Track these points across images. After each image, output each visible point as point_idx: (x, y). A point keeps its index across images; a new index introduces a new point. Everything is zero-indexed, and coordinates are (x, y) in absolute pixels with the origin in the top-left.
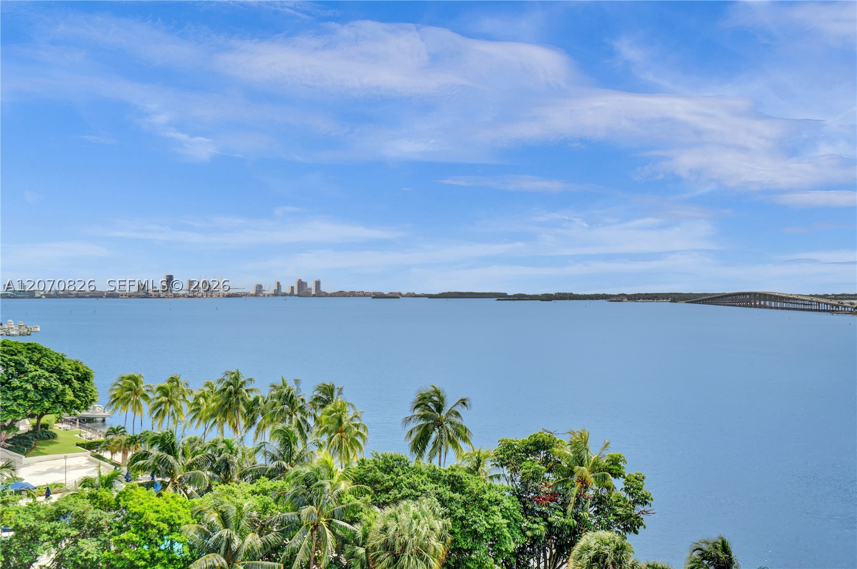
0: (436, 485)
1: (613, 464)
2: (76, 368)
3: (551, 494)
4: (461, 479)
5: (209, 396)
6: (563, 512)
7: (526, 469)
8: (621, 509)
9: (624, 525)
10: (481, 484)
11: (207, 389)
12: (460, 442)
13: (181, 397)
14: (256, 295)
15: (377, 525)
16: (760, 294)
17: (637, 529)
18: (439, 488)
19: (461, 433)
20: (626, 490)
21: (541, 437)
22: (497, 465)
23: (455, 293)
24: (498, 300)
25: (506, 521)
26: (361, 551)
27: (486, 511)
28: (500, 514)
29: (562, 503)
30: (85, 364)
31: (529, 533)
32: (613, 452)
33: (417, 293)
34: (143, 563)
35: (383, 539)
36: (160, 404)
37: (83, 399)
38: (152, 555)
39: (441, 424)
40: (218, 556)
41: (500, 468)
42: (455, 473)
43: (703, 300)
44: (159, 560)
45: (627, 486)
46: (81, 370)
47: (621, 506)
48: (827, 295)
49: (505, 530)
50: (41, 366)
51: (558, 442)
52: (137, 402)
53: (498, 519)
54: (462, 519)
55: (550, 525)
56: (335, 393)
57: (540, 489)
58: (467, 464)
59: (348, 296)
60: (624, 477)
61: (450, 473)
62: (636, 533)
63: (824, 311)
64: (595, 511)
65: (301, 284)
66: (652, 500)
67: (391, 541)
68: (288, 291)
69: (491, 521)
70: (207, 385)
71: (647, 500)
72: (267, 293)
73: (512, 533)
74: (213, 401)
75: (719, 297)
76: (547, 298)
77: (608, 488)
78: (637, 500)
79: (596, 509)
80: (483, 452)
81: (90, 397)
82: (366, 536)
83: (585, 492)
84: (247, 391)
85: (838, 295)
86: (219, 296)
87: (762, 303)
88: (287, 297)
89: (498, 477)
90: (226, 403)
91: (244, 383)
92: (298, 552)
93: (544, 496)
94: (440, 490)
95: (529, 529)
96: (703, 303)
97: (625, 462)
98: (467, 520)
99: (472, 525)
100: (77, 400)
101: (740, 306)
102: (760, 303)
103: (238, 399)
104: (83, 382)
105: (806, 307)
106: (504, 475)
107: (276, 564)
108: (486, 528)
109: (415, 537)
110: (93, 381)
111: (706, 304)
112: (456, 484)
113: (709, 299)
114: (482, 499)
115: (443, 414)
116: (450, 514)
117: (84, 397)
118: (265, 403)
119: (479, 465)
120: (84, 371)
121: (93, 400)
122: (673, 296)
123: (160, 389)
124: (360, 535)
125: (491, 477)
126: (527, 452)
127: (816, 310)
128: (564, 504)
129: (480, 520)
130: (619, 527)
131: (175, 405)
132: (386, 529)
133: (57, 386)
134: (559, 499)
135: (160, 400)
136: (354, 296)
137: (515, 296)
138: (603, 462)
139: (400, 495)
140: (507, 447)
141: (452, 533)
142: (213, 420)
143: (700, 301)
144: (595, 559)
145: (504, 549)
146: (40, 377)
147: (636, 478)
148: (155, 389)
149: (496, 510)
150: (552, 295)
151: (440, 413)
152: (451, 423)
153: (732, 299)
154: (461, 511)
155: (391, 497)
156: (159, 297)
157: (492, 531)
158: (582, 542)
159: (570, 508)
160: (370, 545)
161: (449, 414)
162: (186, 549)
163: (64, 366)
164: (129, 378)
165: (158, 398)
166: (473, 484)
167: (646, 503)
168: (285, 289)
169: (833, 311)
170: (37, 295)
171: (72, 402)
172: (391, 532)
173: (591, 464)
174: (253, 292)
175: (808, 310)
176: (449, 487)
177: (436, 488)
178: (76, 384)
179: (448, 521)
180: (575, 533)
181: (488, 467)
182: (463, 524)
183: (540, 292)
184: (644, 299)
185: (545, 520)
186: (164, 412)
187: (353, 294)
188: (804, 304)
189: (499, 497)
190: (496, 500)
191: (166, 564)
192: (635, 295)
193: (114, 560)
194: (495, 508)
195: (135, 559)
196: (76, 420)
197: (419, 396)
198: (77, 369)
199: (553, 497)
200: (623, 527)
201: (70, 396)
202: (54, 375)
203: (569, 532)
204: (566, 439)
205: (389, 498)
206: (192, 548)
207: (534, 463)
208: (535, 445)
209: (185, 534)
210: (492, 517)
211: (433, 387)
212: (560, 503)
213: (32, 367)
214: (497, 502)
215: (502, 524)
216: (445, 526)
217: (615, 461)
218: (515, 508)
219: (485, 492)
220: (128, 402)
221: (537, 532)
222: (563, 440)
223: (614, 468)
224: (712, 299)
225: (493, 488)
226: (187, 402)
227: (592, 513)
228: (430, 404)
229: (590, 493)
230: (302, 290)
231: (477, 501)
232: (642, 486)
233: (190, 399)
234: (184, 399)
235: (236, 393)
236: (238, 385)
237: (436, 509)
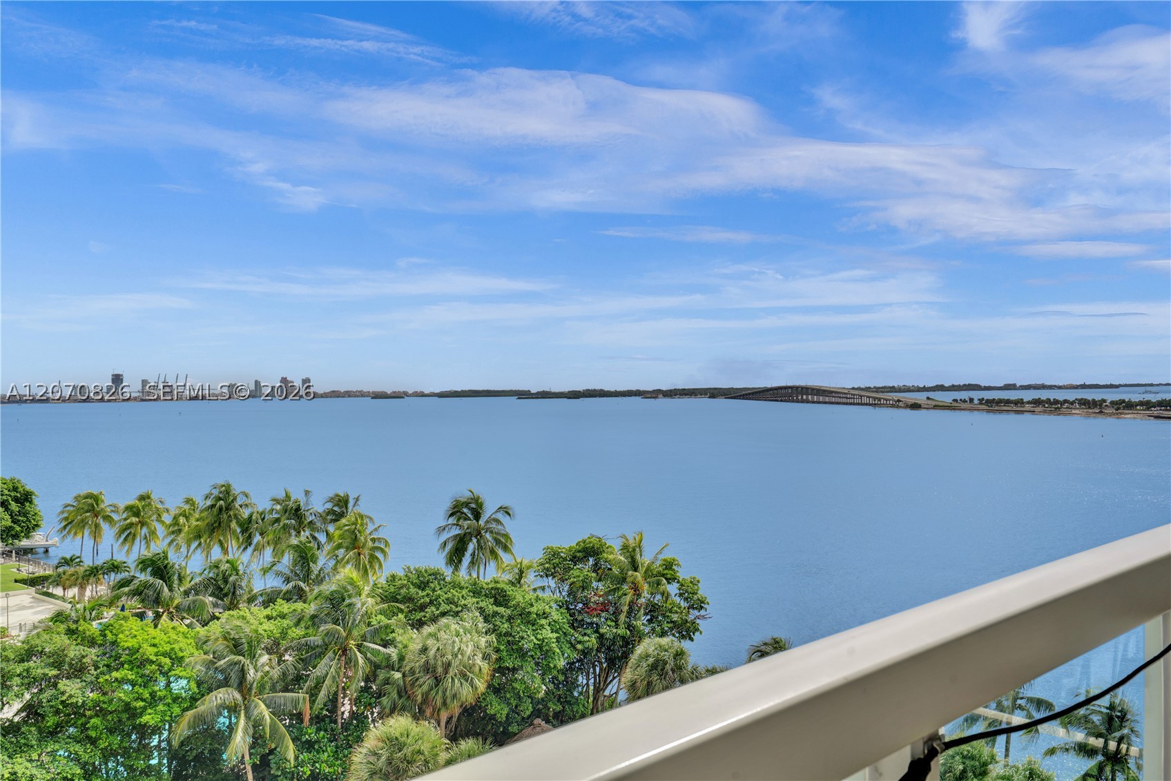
0: (478, 600)
1: (666, 569)
2: (13, 487)
3: (602, 604)
4: (505, 592)
5: (190, 514)
6: (615, 622)
7: (575, 577)
8: (676, 615)
9: (679, 633)
10: (527, 597)
11: (187, 507)
12: (500, 552)
13: (155, 518)
15: (415, 646)
17: (692, 636)
18: (480, 603)
19: (503, 543)
20: (681, 595)
21: (590, 543)
22: (541, 576)
25: (555, 635)
26: (398, 675)
27: (533, 625)
28: (549, 628)
29: (614, 613)
30: (23, 481)
31: (579, 647)
32: (667, 555)
34: (142, 704)
35: (423, 660)
36: (131, 525)
37: (23, 524)
38: (153, 695)
39: (479, 533)
40: (230, 690)
41: (545, 578)
42: (498, 586)
44: (161, 699)
45: (681, 591)
46: (21, 489)
47: (677, 612)
49: (554, 645)
51: (607, 548)
52: (97, 526)
53: (547, 633)
54: (507, 634)
55: (601, 637)
56: (350, 505)
57: (590, 598)
58: (508, 577)
60: (678, 582)
61: (492, 585)
62: (692, 640)
63: (867, 405)
64: (648, 620)
66: (708, 604)
67: (432, 662)
69: (539, 636)
70: (188, 502)
71: (702, 605)
73: (562, 648)
74: (197, 520)
77: (663, 594)
78: (693, 605)
79: (649, 617)
80: (525, 562)
81: (33, 521)
82: (401, 658)
83: (637, 599)
89: (543, 589)
90: (215, 522)
91: (235, 498)
92: (323, 683)
93: (595, 607)
94: (482, 604)
95: (580, 642)
97: (678, 565)
98: (514, 637)
99: (520, 642)
100: (15, 526)
103: (230, 517)
104: (22, 504)
106: (549, 587)
107: (300, 695)
108: (535, 644)
109: (460, 656)
110: (36, 501)
112: (500, 597)
114: (529, 613)
115: (482, 522)
116: (494, 630)
117: (24, 522)
118: (262, 520)
119: (521, 577)
120: (24, 490)
121: (37, 526)
123: (129, 508)
124: (395, 657)
125: (535, 590)
126: (575, 560)
128: (617, 613)
129: (528, 635)
130: (674, 635)
131: (148, 527)
132: (426, 649)
134: (611, 608)
135: (129, 521)
138: (657, 567)
139: (438, 612)
140: (553, 556)
141: (497, 650)
142: (196, 543)
144: (654, 667)
145: (552, 667)
147: (691, 582)
148: (122, 506)
149: (544, 623)
151: (478, 521)
152: (491, 532)
154: (506, 626)
155: (427, 615)
157: (540, 647)
158: (639, 650)
159: (622, 617)
160: (408, 668)
161: (487, 522)
162: (193, 685)
164: (86, 497)
165: (125, 519)
166: (519, 596)
167: (702, 607)
171: (9, 529)
172: (432, 653)
173: (644, 569)
176: (492, 600)
177: (477, 603)
178: (14, 506)
179: (493, 638)
180: (628, 644)
181: (530, 578)
182: (509, 641)
185: (597, 631)
186: (134, 535)
189: (548, 610)
190: (544, 613)
191: (169, 703)
193: (104, 703)
194: (543, 622)
195: (131, 701)
196: (11, 552)
197: (454, 503)
198: (15, 489)
199: (604, 607)
200: (677, 635)
203: (621, 643)
204: (616, 545)
205: (425, 617)
206: (199, 684)
207: (584, 570)
208: (584, 551)
209: (191, 668)
210: (540, 632)
211: (471, 491)
212: (612, 612)
214: (545, 615)
215: (551, 638)
216: (489, 644)
217: (669, 565)
218: (565, 620)
219: (532, 605)
220: (84, 526)
221: (590, 644)
222: (613, 546)
223: (668, 571)
225: (540, 600)
226: (163, 522)
227: (645, 622)
228: (465, 510)
229: (642, 601)
231: (525, 616)
232: (697, 590)
233: (167, 519)
234: (159, 519)
235: (228, 509)
236: (230, 500)
237: (480, 625)
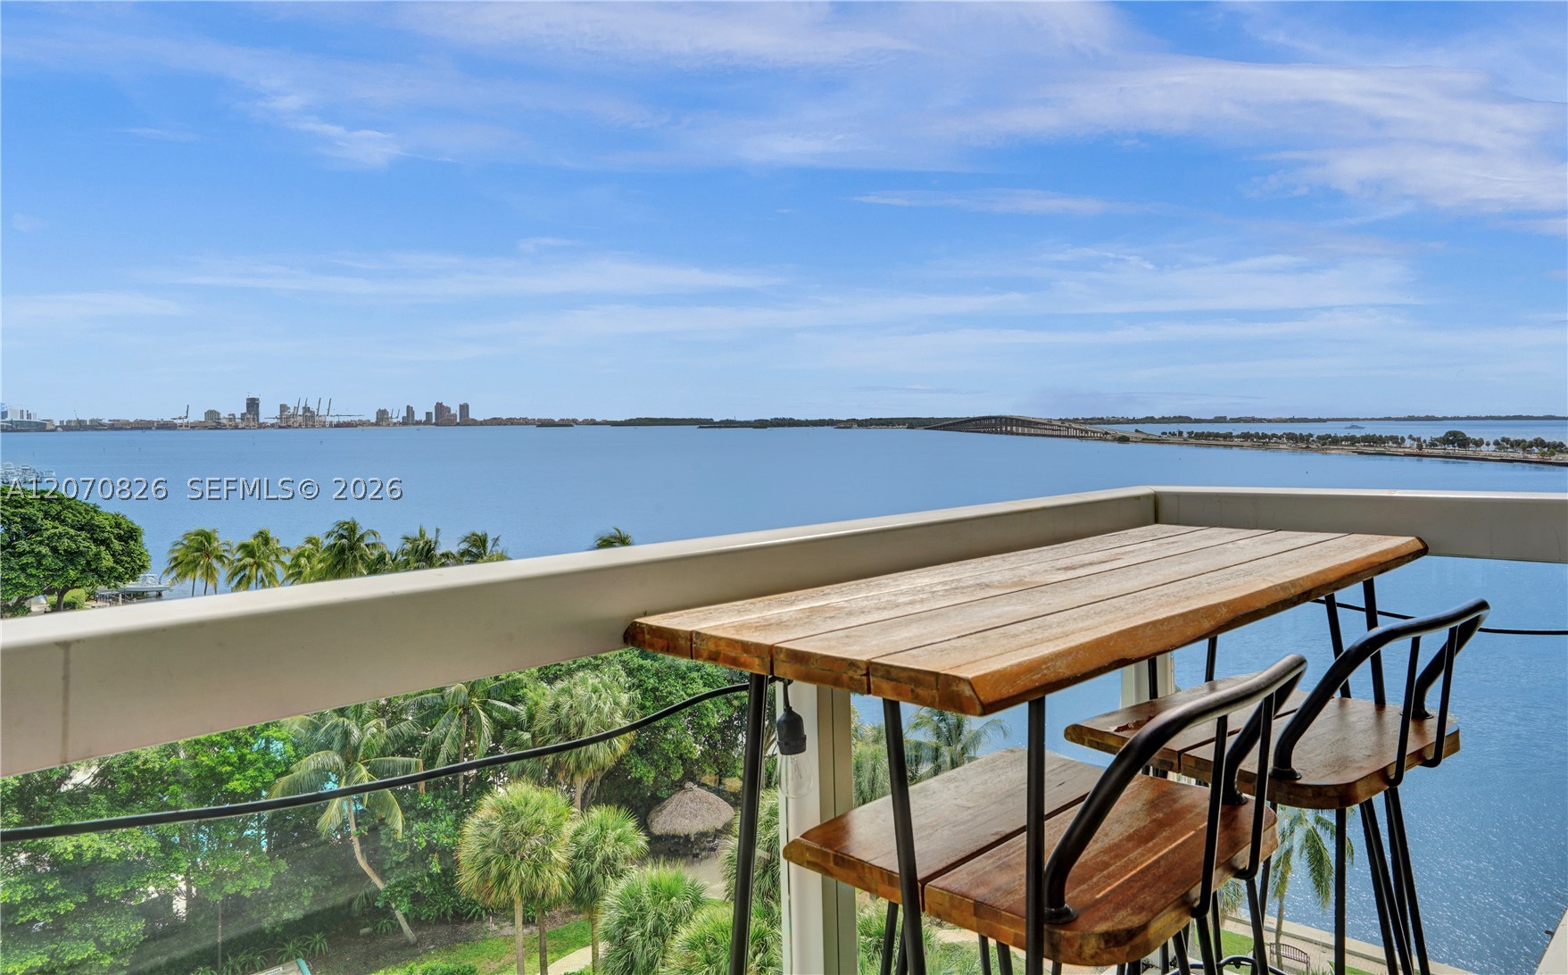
2: (116, 523)
5: (313, 554)
11: (310, 546)
13: (273, 558)
14: (377, 424)
15: (547, 703)
16: (1006, 418)
23: (645, 419)
24: (700, 427)
26: (527, 736)
27: (683, 678)
30: (129, 517)
33: (598, 419)
34: (228, 768)
35: (554, 720)
36: (244, 567)
37: (126, 565)
38: (242, 758)
40: (331, 753)
43: (944, 426)
44: (252, 763)
46: (124, 526)
48: (1077, 419)
50: (63, 522)
52: (209, 568)
54: (655, 689)
56: (489, 545)
59: (505, 425)
63: (1073, 437)
65: (440, 407)
67: (564, 721)
68: (424, 418)
69: (689, 691)
70: (309, 541)
72: (395, 421)
74: (320, 562)
75: (962, 422)
76: (762, 424)
81: (138, 562)
82: (531, 717)
84: (367, 546)
85: (1087, 419)
86: (324, 426)
87: (1009, 428)
88: (422, 427)
90: (338, 562)
91: (362, 537)
92: (442, 743)
94: (626, 657)
96: (944, 430)
99: (667, 697)
100: (118, 567)
101: (984, 432)
102: (1006, 428)
103: (355, 556)
104: (126, 542)
105: (1055, 433)
107: (414, 759)
109: (595, 714)
110: (144, 539)
111: (948, 430)
113: (951, 424)
116: (639, 685)
117: (128, 563)
118: (393, 561)
120: (128, 526)
121: (143, 567)
122: (910, 421)
123: (243, 547)
124: (524, 716)
127: (1065, 436)
129: (677, 690)
131: (264, 569)
132: (558, 706)
133: (88, 547)
135: (242, 563)
136: (512, 424)
137: (721, 422)
139: (575, 666)
141: (642, 707)
143: (941, 426)
145: (705, 723)
146: (60, 536)
148: (235, 546)
150: (767, 421)
153: (976, 425)
154: (652, 681)
155: (563, 669)
156: (236, 427)
160: (537, 728)
162: (289, 748)
163: (98, 520)
164: (197, 534)
165: (240, 560)
168: (420, 416)
169: (1082, 437)
170: (49, 427)
171: (111, 570)
172: (564, 710)
174: (373, 420)
175: (1057, 436)
177: (621, 655)
178: (117, 545)
179: (637, 694)
182: (656, 696)
183: (752, 418)
184: (876, 425)
186: (249, 578)
187: (511, 422)
188: (1053, 430)
191: (261, 768)
192: (866, 420)
193: (185, 767)
194: (695, 675)
195: (217, 764)
196: (117, 595)
197: (599, 542)
198: (118, 525)
201: (107, 561)
202: (84, 534)
205: (560, 670)
206: (296, 746)
209: (287, 729)
210: (691, 686)
211: (617, 530)
213: (48, 523)
216: (632, 701)
220: (196, 567)
224: (954, 424)
226: (282, 563)
230: (441, 416)
233: (287, 559)
234: (278, 560)
235: (352, 548)
236: (356, 539)
237: (622, 680)
